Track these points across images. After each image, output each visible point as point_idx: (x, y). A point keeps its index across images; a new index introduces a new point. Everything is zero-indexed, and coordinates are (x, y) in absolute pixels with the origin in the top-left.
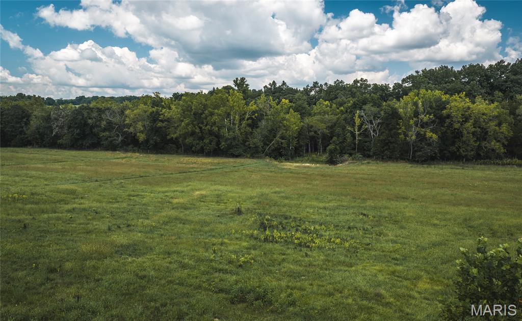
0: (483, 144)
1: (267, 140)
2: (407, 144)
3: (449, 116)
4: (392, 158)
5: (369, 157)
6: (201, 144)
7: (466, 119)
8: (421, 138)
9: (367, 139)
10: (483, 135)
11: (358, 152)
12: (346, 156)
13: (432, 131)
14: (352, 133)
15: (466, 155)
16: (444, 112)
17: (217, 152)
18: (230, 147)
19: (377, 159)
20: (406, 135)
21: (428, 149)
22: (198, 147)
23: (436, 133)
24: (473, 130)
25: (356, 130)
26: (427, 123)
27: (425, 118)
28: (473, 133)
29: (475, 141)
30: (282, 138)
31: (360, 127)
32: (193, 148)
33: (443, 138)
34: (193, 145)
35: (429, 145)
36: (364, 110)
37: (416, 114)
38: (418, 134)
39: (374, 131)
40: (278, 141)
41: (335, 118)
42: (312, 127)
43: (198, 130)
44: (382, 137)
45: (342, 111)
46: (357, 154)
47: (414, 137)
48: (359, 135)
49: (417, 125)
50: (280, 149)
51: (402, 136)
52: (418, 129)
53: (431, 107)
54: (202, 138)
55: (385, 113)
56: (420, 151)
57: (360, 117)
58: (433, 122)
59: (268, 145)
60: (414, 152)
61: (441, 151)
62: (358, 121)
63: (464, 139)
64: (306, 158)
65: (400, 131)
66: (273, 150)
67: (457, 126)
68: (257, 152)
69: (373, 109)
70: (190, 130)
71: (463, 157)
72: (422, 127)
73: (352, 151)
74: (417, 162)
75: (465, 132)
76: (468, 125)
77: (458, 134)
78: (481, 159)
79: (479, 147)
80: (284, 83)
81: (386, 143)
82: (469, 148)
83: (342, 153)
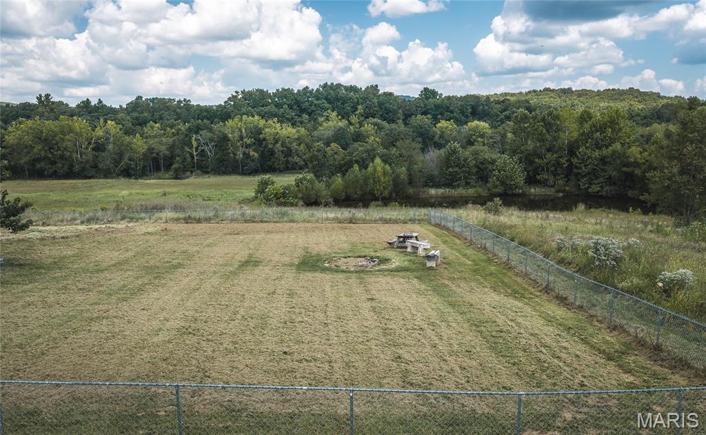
0: (290, 159)
1: (117, 162)
2: (237, 161)
3: (264, 139)
4: (225, 173)
5: (207, 173)
6: (54, 168)
7: (277, 142)
8: (246, 155)
9: (203, 159)
10: (288, 152)
11: (198, 169)
12: (188, 173)
13: (254, 150)
14: (189, 153)
15: (279, 168)
16: (261, 136)
17: (69, 175)
18: (83, 169)
19: (214, 174)
20: (235, 154)
21: (252, 164)
22: (51, 171)
23: (257, 152)
24: (282, 149)
25: (194, 151)
26: (249, 145)
27: (249, 142)
28: (282, 151)
29: (284, 157)
30: (130, 159)
31: (197, 149)
32: (46, 172)
33: (262, 156)
34: (45, 170)
35: (253, 161)
36: (201, 135)
37: (241, 138)
38: (244, 154)
39: (210, 151)
40: (127, 164)
41: (171, 140)
42: (153, 149)
43: (50, 156)
44: (217, 157)
45: (173, 133)
46: (198, 171)
47: (241, 156)
48: (196, 155)
49: (242, 147)
50: (128, 170)
51: (232, 155)
52: (243, 150)
53: (251, 132)
54: (54, 163)
55: (218, 137)
56: (246, 166)
57: (196, 140)
58: (254, 143)
59: (117, 167)
60: (243, 167)
61: (261, 165)
62: (195, 144)
63: (276, 156)
64: (152, 177)
65: (230, 151)
66: (122, 171)
67: (270, 146)
68: (111, 173)
69: (208, 134)
70: (43, 155)
71: (277, 170)
72: (247, 147)
73: (193, 169)
74: (245, 174)
75: (276, 151)
76: (278, 145)
77: (272, 153)
78: (289, 170)
79: (287, 161)
80: (100, 101)
81: (221, 161)
82: (280, 163)
83: (184, 171)
